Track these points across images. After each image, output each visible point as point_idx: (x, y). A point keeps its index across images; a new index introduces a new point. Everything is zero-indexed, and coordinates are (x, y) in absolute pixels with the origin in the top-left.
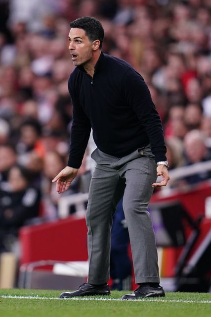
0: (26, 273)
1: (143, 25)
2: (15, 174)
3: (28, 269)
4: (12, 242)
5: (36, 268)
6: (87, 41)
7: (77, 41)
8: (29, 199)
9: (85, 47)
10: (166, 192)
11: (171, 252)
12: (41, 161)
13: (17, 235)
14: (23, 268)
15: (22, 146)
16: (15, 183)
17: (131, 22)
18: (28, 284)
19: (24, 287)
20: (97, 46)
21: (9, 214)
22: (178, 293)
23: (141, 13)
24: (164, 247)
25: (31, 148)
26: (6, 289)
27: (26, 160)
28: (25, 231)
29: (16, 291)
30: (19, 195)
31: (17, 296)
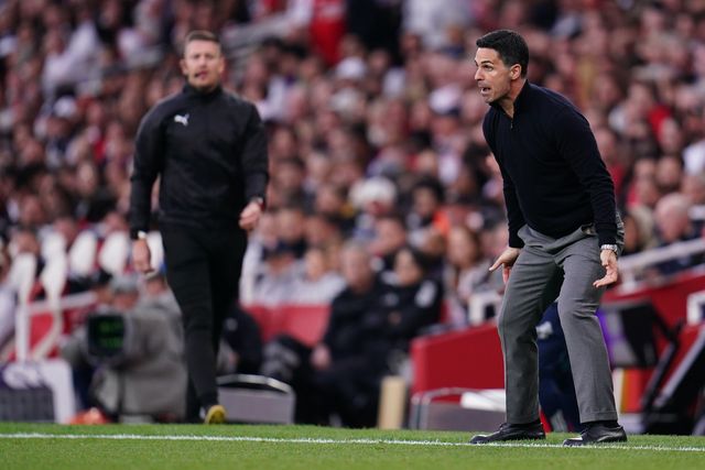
0: (420, 406)
1: (595, 39)
2: (405, 259)
3: (423, 400)
4: (400, 361)
5: (435, 399)
6: (502, 67)
7: (486, 66)
8: (425, 296)
9: (498, 76)
10: (629, 286)
11: (636, 375)
12: (443, 241)
13: (407, 351)
14: (416, 400)
15: (414, 218)
16: (404, 272)
17: (577, 34)
18: (424, 423)
19: (418, 428)
20: (518, 73)
21: (396, 319)
22: (647, 436)
23: (592, 21)
24: (626, 367)
25: (427, 221)
26: (391, 430)
27: (420, 238)
28: (419, 344)
29: (406, 433)
30: (410, 291)
31: (407, 440)
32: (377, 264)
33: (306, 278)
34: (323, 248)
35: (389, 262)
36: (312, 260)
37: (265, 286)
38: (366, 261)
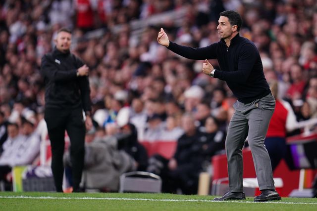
0: (216, 185)
1: (292, 26)
2: (210, 121)
3: (218, 183)
4: (207, 166)
5: (223, 182)
7: (223, 24)
8: (218, 138)
10: (307, 133)
11: (310, 172)
12: (226, 113)
13: (211, 161)
14: (214, 182)
15: (214, 103)
17: (284, 23)
18: (218, 193)
19: (215, 195)
21: (205, 147)
22: (315, 198)
23: (291, 18)
24: (306, 168)
25: (219, 105)
26: (203, 196)
27: (216, 112)
28: (216, 158)
29: (210, 197)
30: (213, 134)
31: (211, 200)
32: (197, 124)
33: (166, 129)
34: (174, 116)
35: (203, 122)
36: (170, 121)
37: (149, 133)
38: (193, 122)
